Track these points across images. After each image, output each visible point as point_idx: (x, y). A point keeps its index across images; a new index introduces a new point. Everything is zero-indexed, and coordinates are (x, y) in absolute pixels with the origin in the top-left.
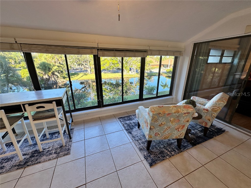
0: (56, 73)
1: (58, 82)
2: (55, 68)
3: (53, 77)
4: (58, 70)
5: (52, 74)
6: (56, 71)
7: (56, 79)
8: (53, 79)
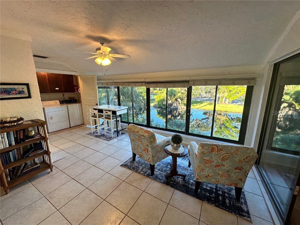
0: (179, 100)
1: (178, 108)
2: (179, 94)
3: (176, 103)
4: (181, 96)
5: (175, 100)
6: (180, 97)
7: (178, 105)
8: (175, 105)
